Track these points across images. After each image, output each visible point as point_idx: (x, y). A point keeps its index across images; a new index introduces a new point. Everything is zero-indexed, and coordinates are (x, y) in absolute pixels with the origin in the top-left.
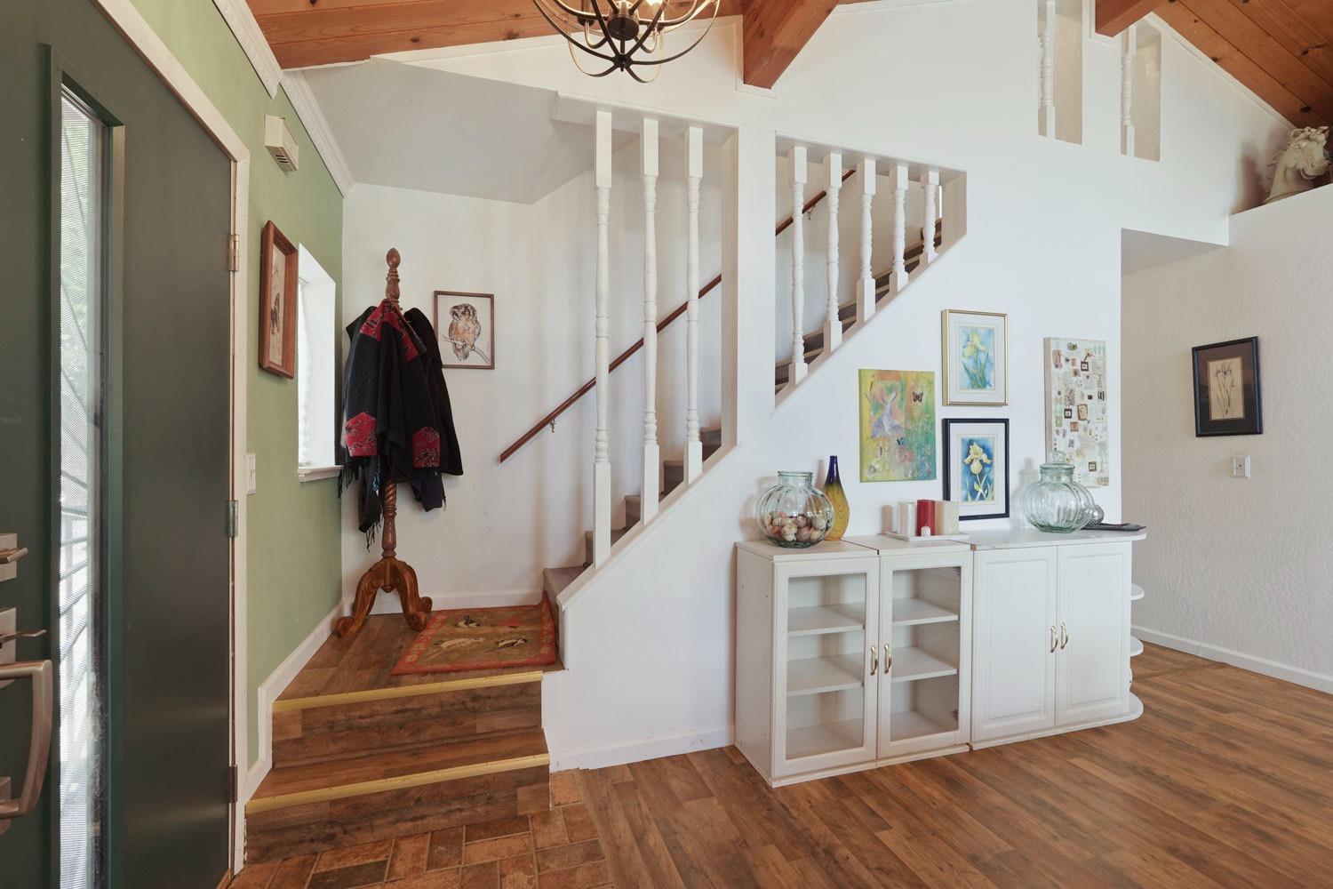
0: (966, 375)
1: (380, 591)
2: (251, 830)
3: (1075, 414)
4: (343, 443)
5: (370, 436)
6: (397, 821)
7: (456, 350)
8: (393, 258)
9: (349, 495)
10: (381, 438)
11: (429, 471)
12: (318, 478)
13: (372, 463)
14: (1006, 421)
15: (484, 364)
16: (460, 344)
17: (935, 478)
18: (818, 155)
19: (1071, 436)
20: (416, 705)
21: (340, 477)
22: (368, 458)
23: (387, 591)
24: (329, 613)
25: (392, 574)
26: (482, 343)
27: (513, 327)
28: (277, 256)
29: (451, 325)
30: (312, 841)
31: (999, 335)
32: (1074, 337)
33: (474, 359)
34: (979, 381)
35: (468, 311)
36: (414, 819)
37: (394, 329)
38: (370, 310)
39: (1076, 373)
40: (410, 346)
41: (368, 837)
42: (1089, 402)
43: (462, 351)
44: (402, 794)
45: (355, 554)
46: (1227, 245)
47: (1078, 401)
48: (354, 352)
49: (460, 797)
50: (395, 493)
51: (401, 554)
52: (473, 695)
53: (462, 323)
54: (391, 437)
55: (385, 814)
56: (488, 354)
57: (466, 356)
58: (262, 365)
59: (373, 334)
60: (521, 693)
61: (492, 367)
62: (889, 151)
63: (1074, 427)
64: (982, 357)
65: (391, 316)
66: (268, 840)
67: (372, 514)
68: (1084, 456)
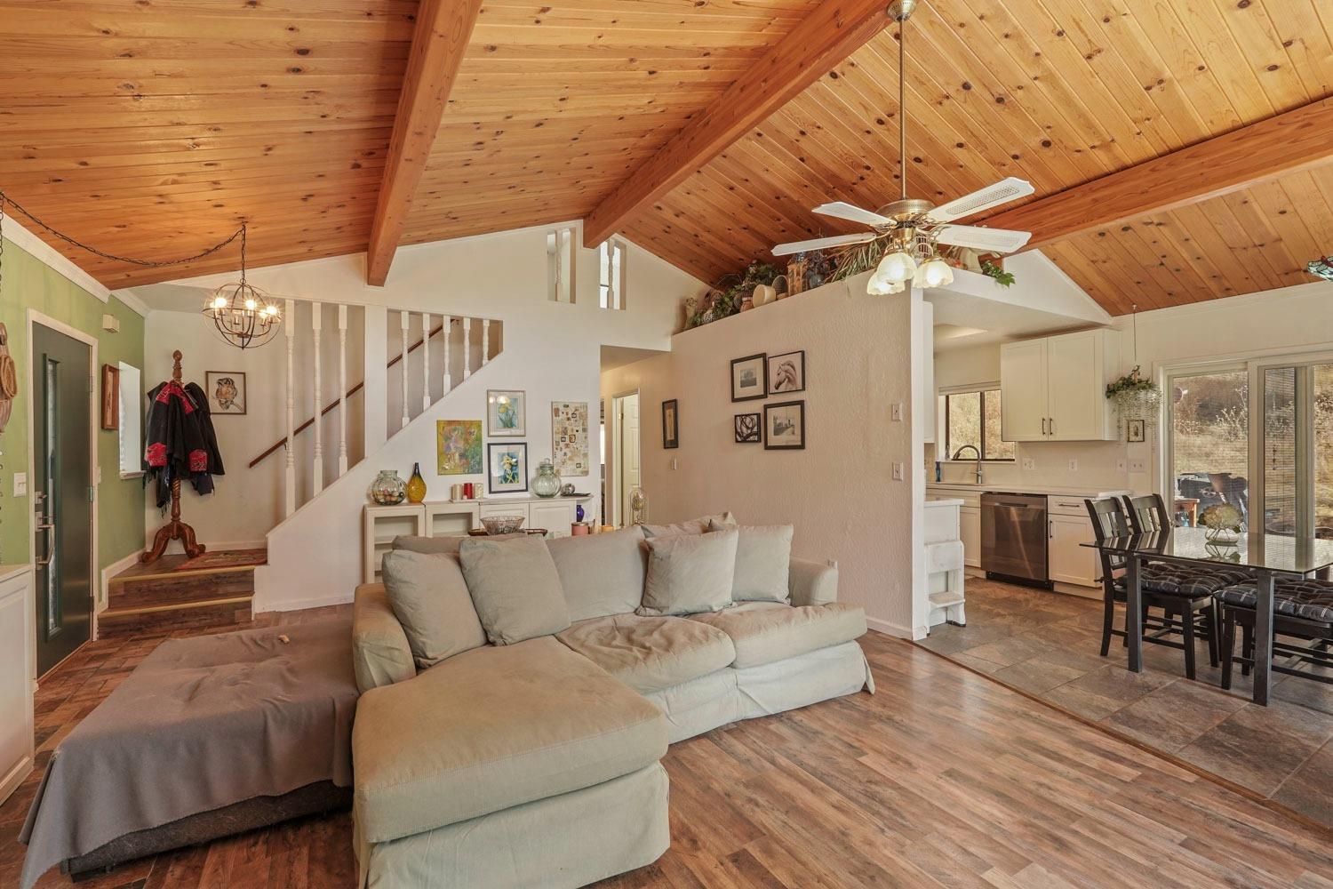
0: (501, 422)
1: (171, 540)
2: (100, 625)
3: (567, 440)
4: (146, 459)
5: (163, 456)
6: (173, 623)
7: (221, 404)
8: (177, 356)
9: (150, 487)
10: (170, 456)
11: (201, 473)
12: (130, 478)
13: (164, 469)
14: (525, 444)
15: (240, 412)
16: (224, 401)
17: (482, 472)
18: (416, 316)
19: (564, 450)
20: (185, 580)
21: (144, 478)
22: (162, 467)
23: (174, 539)
24: (138, 550)
25: (178, 531)
26: (238, 400)
27: (258, 391)
28: (110, 375)
29: (218, 390)
30: (130, 630)
31: (520, 401)
32: (567, 401)
33: (232, 409)
34: (509, 424)
35: (229, 382)
36: (182, 623)
37: (178, 397)
38: (164, 385)
39: (568, 419)
40: (187, 406)
41: (158, 629)
42: (577, 434)
43: (225, 404)
44: (176, 611)
45: (153, 520)
46: (670, 350)
47: (569, 433)
48: (152, 410)
49: (205, 614)
50: (180, 485)
51: (183, 519)
52: (217, 576)
53: (224, 389)
54: (175, 455)
55: (166, 620)
56: (242, 406)
57: (228, 407)
58: (103, 426)
59: (164, 401)
60: (242, 576)
61: (245, 413)
62: (457, 313)
63: (567, 446)
64: (511, 413)
65: (175, 390)
66: (108, 630)
67: (164, 497)
68: (573, 460)
